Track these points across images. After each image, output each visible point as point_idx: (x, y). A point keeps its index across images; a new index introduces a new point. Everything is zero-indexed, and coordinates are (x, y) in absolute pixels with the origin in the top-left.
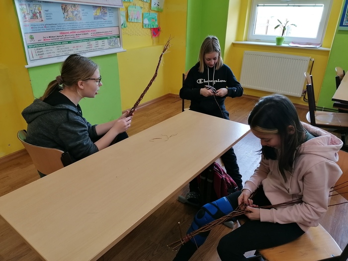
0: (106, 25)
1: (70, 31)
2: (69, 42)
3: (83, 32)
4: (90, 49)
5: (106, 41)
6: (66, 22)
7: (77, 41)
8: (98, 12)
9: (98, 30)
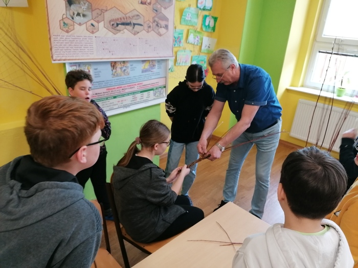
0: (153, 77)
1: (116, 87)
2: (115, 97)
3: (129, 86)
4: (135, 101)
5: (152, 92)
6: (114, 78)
7: (123, 95)
8: (147, 66)
9: (145, 83)
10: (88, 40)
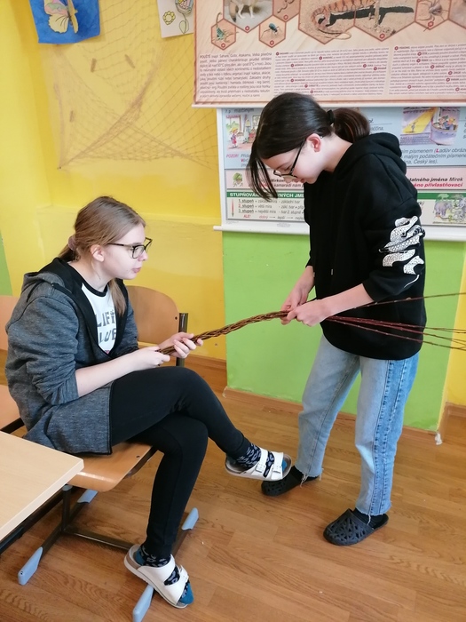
8: (420, 126)
10: (260, 61)
